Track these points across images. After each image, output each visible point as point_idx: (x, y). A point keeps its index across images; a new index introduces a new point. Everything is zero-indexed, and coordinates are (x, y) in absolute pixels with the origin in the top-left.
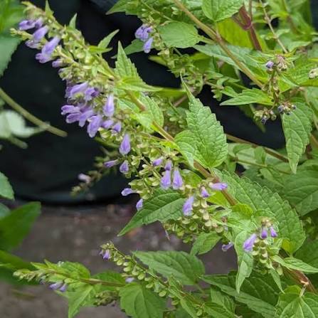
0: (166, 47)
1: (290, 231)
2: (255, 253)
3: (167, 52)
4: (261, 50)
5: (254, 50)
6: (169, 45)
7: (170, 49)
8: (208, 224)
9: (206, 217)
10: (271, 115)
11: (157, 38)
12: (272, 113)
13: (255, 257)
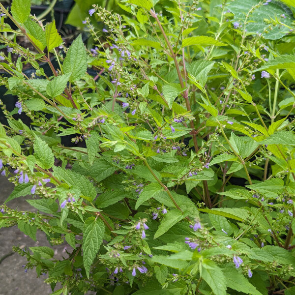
0: (29, 111)
1: (90, 192)
2: (68, 207)
3: (30, 113)
4: (77, 108)
5: (74, 108)
6: (31, 110)
7: (32, 112)
8: (46, 196)
9: (44, 193)
10: (80, 139)
11: (24, 107)
12: (80, 138)
13: (69, 209)
